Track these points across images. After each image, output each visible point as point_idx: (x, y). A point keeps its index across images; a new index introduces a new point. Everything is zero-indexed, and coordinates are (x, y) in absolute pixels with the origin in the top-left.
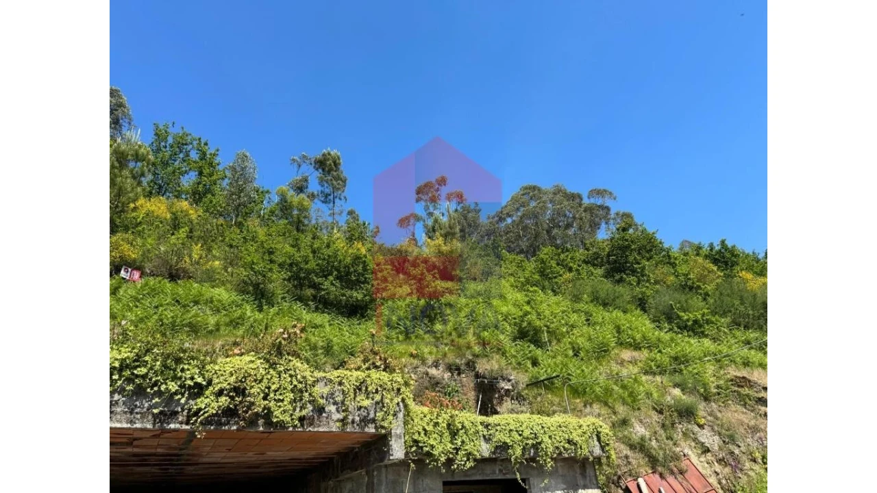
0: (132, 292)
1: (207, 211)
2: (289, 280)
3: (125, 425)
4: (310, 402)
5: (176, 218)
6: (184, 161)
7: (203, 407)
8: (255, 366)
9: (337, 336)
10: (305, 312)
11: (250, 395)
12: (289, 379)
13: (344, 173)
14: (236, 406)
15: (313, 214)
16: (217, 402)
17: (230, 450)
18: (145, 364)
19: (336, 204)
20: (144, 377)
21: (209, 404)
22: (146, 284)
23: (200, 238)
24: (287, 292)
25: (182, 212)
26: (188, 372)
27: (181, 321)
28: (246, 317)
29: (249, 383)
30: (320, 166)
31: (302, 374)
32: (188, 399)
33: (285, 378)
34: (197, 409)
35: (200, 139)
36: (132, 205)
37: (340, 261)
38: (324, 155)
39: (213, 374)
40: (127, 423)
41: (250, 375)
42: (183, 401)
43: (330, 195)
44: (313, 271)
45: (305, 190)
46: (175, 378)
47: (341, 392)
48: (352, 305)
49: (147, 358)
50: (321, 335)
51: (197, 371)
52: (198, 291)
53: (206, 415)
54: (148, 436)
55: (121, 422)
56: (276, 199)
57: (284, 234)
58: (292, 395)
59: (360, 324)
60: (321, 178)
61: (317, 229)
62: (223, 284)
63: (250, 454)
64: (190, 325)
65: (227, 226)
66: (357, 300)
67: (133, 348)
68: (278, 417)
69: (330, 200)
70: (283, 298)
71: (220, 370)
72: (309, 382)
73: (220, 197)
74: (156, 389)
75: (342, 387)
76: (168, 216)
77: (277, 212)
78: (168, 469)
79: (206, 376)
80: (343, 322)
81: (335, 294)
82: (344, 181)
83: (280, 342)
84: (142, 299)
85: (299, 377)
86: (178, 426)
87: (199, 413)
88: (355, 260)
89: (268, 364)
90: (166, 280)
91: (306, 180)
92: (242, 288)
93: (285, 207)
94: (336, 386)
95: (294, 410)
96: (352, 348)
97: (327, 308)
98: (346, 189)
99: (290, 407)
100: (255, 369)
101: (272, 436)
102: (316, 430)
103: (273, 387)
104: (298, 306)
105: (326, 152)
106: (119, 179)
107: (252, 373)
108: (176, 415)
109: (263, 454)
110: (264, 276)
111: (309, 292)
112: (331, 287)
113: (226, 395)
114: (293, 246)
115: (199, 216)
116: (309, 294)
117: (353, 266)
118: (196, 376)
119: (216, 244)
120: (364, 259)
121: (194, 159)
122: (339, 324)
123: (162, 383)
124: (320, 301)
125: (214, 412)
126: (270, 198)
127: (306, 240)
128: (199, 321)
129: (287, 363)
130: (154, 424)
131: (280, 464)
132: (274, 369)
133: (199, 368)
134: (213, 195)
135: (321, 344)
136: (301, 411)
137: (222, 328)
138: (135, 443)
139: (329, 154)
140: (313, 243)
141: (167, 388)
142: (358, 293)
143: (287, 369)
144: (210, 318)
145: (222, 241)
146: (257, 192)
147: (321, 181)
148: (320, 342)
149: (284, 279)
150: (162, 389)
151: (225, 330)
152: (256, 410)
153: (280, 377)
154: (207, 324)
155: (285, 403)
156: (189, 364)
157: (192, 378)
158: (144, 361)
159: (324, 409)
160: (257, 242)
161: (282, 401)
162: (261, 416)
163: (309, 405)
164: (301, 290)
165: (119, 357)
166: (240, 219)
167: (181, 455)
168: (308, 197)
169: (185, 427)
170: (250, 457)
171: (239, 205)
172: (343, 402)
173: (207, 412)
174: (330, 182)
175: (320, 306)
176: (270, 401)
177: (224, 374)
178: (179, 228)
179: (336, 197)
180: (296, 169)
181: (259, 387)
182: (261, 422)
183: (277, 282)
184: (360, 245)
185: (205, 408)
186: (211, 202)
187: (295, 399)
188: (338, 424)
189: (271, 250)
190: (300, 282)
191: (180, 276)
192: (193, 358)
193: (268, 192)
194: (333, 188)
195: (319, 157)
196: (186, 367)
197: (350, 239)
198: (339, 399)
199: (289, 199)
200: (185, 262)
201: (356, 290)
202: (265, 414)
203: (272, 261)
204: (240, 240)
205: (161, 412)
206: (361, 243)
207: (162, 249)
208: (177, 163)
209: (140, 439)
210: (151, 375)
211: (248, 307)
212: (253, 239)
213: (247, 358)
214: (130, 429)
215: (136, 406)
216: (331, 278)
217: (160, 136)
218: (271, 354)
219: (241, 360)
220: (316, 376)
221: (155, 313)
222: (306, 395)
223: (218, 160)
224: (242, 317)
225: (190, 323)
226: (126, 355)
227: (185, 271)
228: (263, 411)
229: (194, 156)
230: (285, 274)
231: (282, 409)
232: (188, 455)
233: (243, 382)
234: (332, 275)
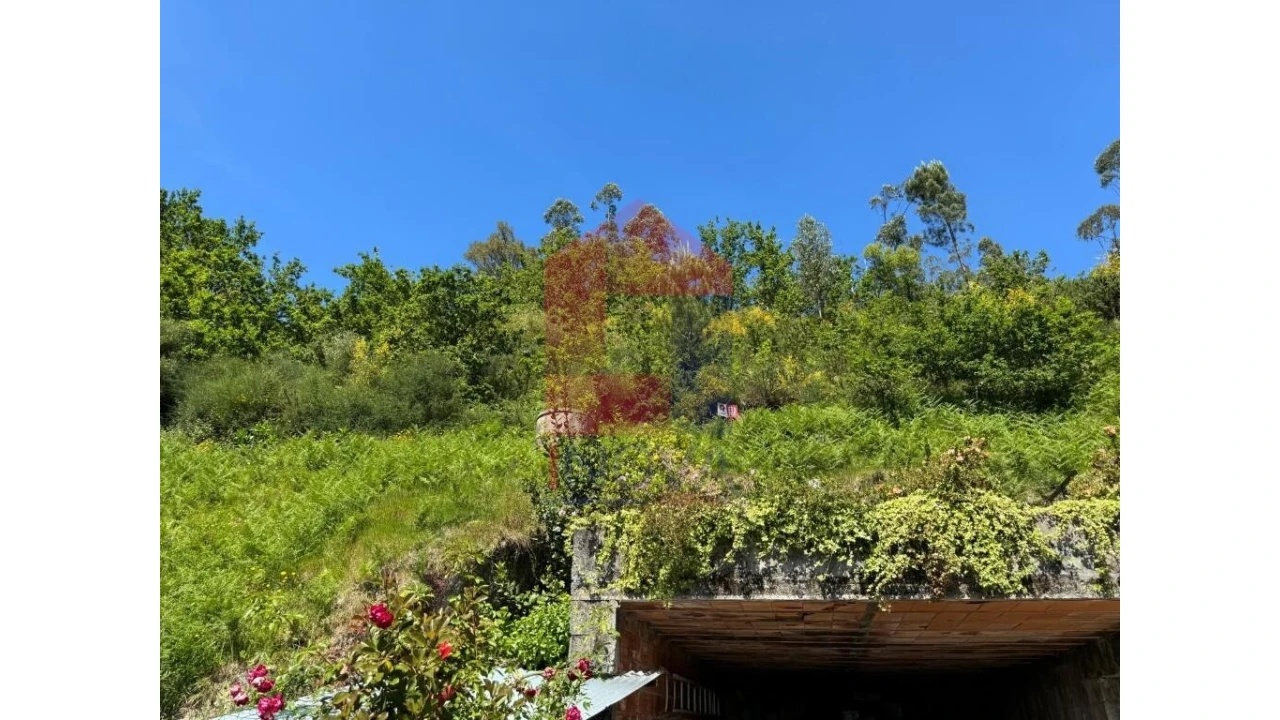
0: (736, 432)
1: (784, 311)
2: (923, 374)
3: (792, 598)
4: (1032, 554)
5: (753, 331)
6: (742, 259)
7: (877, 570)
8: (931, 508)
9: (1029, 445)
10: (962, 416)
11: (935, 550)
12: (988, 522)
13: (957, 188)
14: (920, 566)
15: (926, 268)
16: (894, 562)
17: (926, 627)
18: (792, 520)
19: (957, 241)
20: (795, 535)
21: (886, 566)
22: (748, 420)
23: (787, 347)
24: (927, 393)
25: (757, 321)
26: (844, 525)
27: (802, 458)
28: (881, 439)
29: (929, 534)
30: (917, 192)
31: (1005, 512)
32: (855, 560)
33: (980, 521)
34: (870, 573)
35: (750, 224)
36: (705, 331)
37: (996, 328)
38: (917, 175)
39: (876, 525)
40: (794, 594)
41: (927, 521)
42: (850, 563)
43: (944, 231)
44: (957, 353)
45: (903, 238)
46: (831, 535)
47: (1083, 536)
48: (1040, 392)
49: (791, 512)
50: (1002, 448)
51: (855, 523)
52: (809, 416)
53: (885, 581)
54: (819, 609)
55: (787, 594)
56: (866, 265)
57: (893, 311)
58: (1000, 545)
59: (1063, 420)
60: (923, 210)
61: (942, 288)
62: (835, 399)
63: (956, 633)
64: (812, 461)
65: (814, 323)
66: (1047, 382)
67: (773, 502)
68: (988, 580)
69: (946, 237)
70: (923, 402)
71: (884, 519)
72: (1021, 524)
73: (795, 289)
74: (813, 550)
75: (1082, 528)
76: (744, 331)
77: (873, 283)
78: (849, 651)
79: (868, 528)
80: (1031, 422)
81: (1003, 381)
82: (961, 201)
83: (956, 469)
84: (750, 438)
85: (1002, 517)
86: (852, 596)
87: (874, 578)
88: (1021, 318)
89: (948, 503)
90: (768, 410)
91: (901, 223)
92: (862, 401)
93: (882, 273)
94: (1071, 526)
95: (1010, 567)
96: (1063, 460)
97: (997, 405)
98: (968, 211)
99: (1001, 563)
100: (931, 512)
101: (985, 607)
102: (1056, 596)
103: (968, 536)
104: (948, 410)
105: (920, 170)
106: (685, 306)
107: (929, 518)
108: (846, 583)
109: (975, 634)
110: (887, 377)
111: (959, 386)
112: (992, 370)
113: (904, 552)
114: (915, 324)
115: (777, 320)
116: (959, 388)
117: (1021, 330)
118: (856, 530)
119: (808, 349)
120: (1036, 314)
121: (751, 253)
122: (1026, 426)
123: (818, 542)
124: (980, 396)
125: (894, 576)
126: (858, 267)
127: (931, 308)
128: (821, 455)
129: (977, 499)
130: (824, 595)
131: (1002, 649)
132: (960, 509)
133: (856, 518)
134: (785, 289)
135: (1007, 461)
136: (1021, 568)
137: (854, 460)
138: (807, 618)
139: (925, 170)
140: (942, 311)
141: (826, 549)
142: (1044, 370)
143: (980, 508)
144: (834, 448)
145: (815, 344)
146: (838, 264)
147: (925, 215)
148: (1003, 458)
149: (916, 375)
150: (821, 550)
151: (858, 460)
152: (952, 571)
153: (972, 519)
154: (832, 457)
155: (993, 558)
156: (842, 514)
157: (852, 533)
158: (789, 516)
159: (1060, 563)
160: (859, 332)
161: (987, 555)
162: (960, 579)
163: (1032, 560)
164: (946, 385)
165: (761, 514)
166: (828, 309)
167: (862, 634)
168: (912, 245)
169: (861, 598)
170: (956, 637)
171: (821, 291)
172: (1091, 551)
173: (884, 577)
174: (939, 213)
175: (985, 403)
176: (968, 557)
177: (891, 523)
178: (760, 342)
179: (955, 230)
180: (881, 213)
181: (945, 539)
182: (963, 587)
183: (907, 381)
184: (1020, 292)
185: (880, 571)
186: (786, 298)
187: (1006, 551)
188: (1095, 587)
189: (885, 339)
190: (940, 374)
191: (779, 401)
192: (843, 506)
193: (852, 260)
194: (947, 219)
195: (911, 179)
196: (840, 518)
197: (1001, 287)
198: (1083, 545)
199: (884, 257)
200: (780, 382)
201: (1039, 366)
202: (966, 576)
203: (890, 354)
204: (835, 336)
205: (828, 580)
206: (1021, 289)
207: (751, 373)
208: (734, 264)
209: (812, 613)
210: (802, 533)
211: (879, 425)
212: (853, 330)
213: (914, 498)
214: (797, 601)
215: (796, 572)
216: (988, 357)
217: (708, 240)
218: (948, 490)
219: (907, 502)
220: (1029, 513)
221: (769, 452)
222: (1023, 543)
223: (777, 241)
224: (875, 440)
225: (812, 458)
226: (768, 511)
227: (783, 393)
228: (962, 572)
229: (750, 248)
230: (915, 368)
231: (990, 567)
232: (871, 634)
233: (919, 533)
234: (987, 352)
